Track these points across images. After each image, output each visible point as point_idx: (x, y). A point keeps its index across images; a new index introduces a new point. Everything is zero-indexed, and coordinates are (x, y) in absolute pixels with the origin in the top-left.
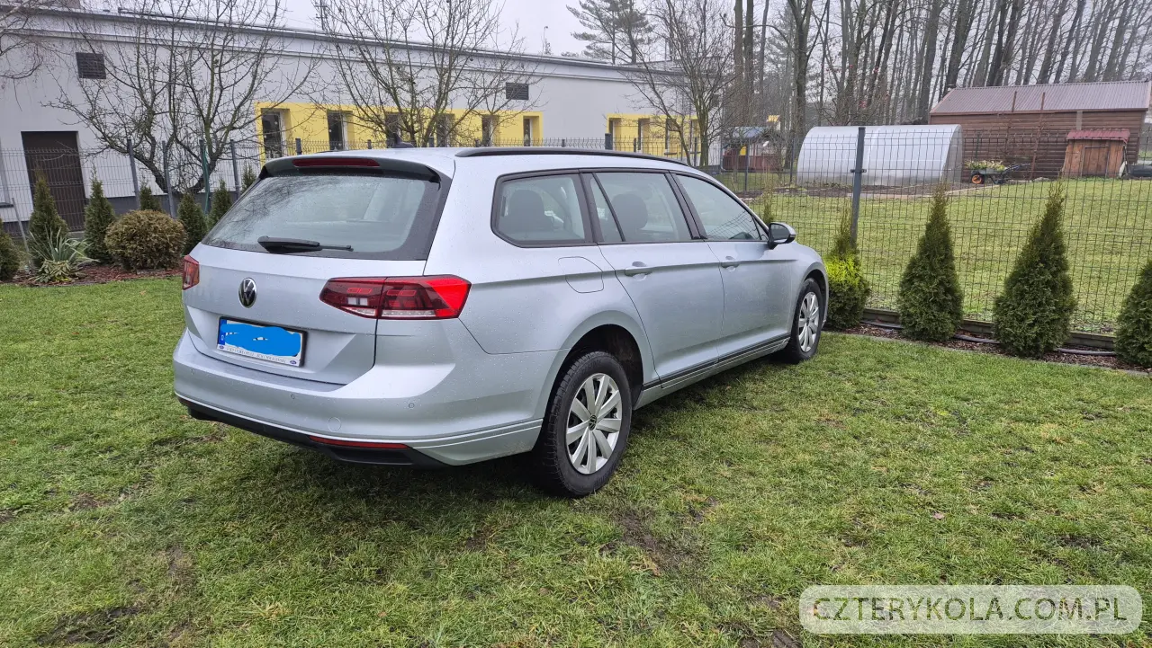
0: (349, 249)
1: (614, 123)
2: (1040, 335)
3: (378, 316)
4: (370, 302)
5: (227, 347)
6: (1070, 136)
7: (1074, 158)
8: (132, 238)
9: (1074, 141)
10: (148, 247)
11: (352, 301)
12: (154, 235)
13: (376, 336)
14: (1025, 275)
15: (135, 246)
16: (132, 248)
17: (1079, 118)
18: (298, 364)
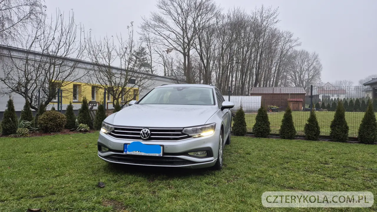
6: (289, 100)
7: (291, 106)
8: (51, 120)
10: (56, 123)
12: (58, 119)
15: (51, 123)
16: (50, 124)
17: (290, 96)
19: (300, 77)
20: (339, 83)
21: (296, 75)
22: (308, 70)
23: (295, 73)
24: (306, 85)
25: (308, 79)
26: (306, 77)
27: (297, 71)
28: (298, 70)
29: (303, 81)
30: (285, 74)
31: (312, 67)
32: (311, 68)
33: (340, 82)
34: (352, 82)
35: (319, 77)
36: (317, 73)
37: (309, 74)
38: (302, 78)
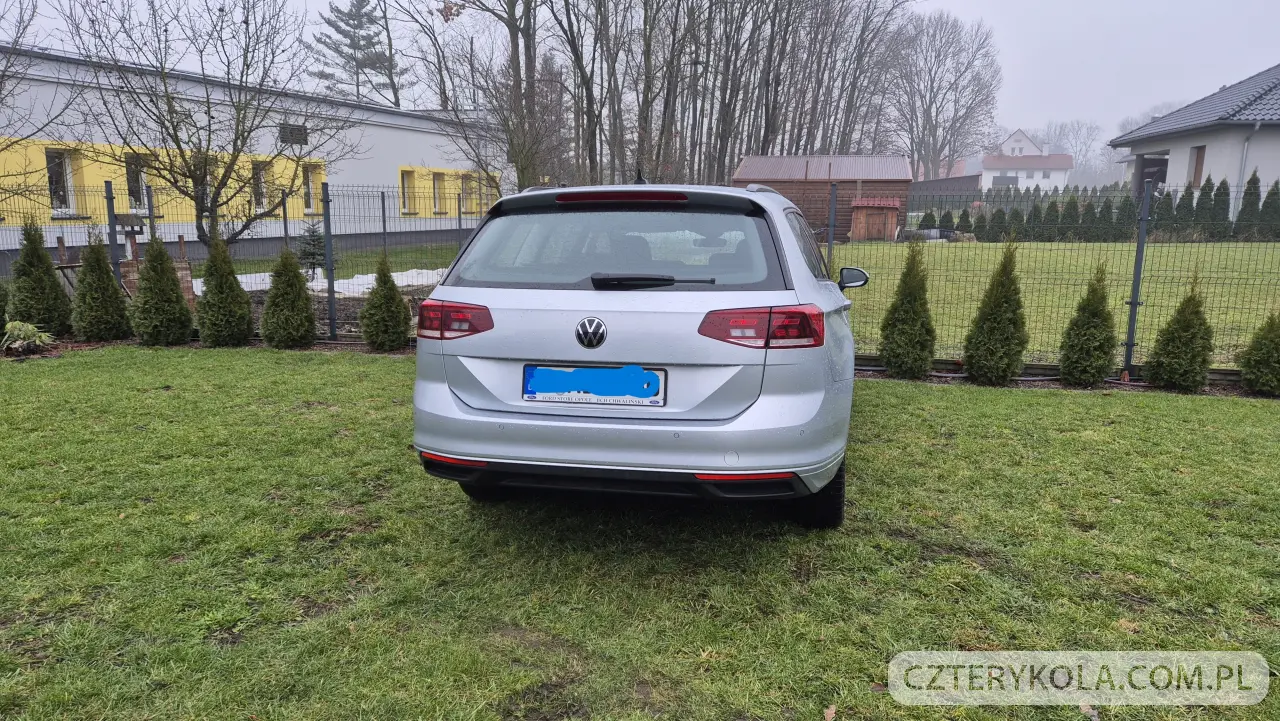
0: (713, 281)
1: (407, 175)
2: (1008, 365)
3: (767, 346)
4: (756, 333)
5: (539, 396)
6: (854, 204)
7: (860, 223)
9: (858, 208)
11: (736, 332)
13: (764, 365)
14: (992, 314)
17: (859, 186)
18: (661, 403)
19: (927, 112)
20: (1058, 133)
21: (914, 103)
22: (953, 86)
23: (911, 95)
24: (945, 138)
25: (955, 120)
26: (949, 111)
27: (920, 91)
28: (922, 87)
29: (935, 128)
30: (877, 100)
31: (968, 75)
32: (966, 81)
33: (1061, 128)
34: (1097, 128)
35: (989, 112)
36: (983, 93)
37: (956, 102)
38: (934, 114)
